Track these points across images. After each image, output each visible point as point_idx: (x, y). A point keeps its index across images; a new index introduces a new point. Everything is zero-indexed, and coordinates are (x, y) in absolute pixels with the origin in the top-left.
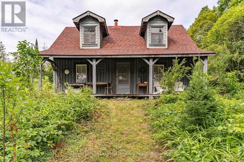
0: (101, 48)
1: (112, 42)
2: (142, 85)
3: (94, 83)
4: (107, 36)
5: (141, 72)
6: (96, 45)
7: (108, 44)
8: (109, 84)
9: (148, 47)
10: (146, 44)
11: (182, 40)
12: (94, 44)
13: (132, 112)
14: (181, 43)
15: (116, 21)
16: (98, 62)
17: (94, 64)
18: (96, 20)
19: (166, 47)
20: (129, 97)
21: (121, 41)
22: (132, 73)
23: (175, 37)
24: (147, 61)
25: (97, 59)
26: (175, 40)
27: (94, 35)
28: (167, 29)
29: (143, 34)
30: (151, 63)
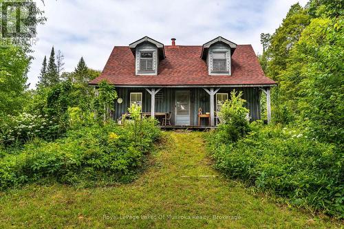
0: (158, 74)
1: (170, 67)
2: (204, 116)
3: (153, 113)
4: (163, 59)
5: (203, 100)
6: (154, 72)
7: (166, 70)
8: (167, 114)
9: (210, 74)
10: (207, 69)
11: (249, 65)
12: (151, 70)
13: (192, 140)
14: (246, 69)
15: (173, 40)
16: (157, 92)
17: (153, 94)
18: (154, 46)
19: (230, 74)
20: (189, 129)
21: (180, 66)
22: (192, 102)
23: (241, 60)
24: (207, 91)
25: (156, 89)
26: (241, 64)
27: (151, 61)
28: (230, 55)
29: (204, 57)
30: (212, 93)
